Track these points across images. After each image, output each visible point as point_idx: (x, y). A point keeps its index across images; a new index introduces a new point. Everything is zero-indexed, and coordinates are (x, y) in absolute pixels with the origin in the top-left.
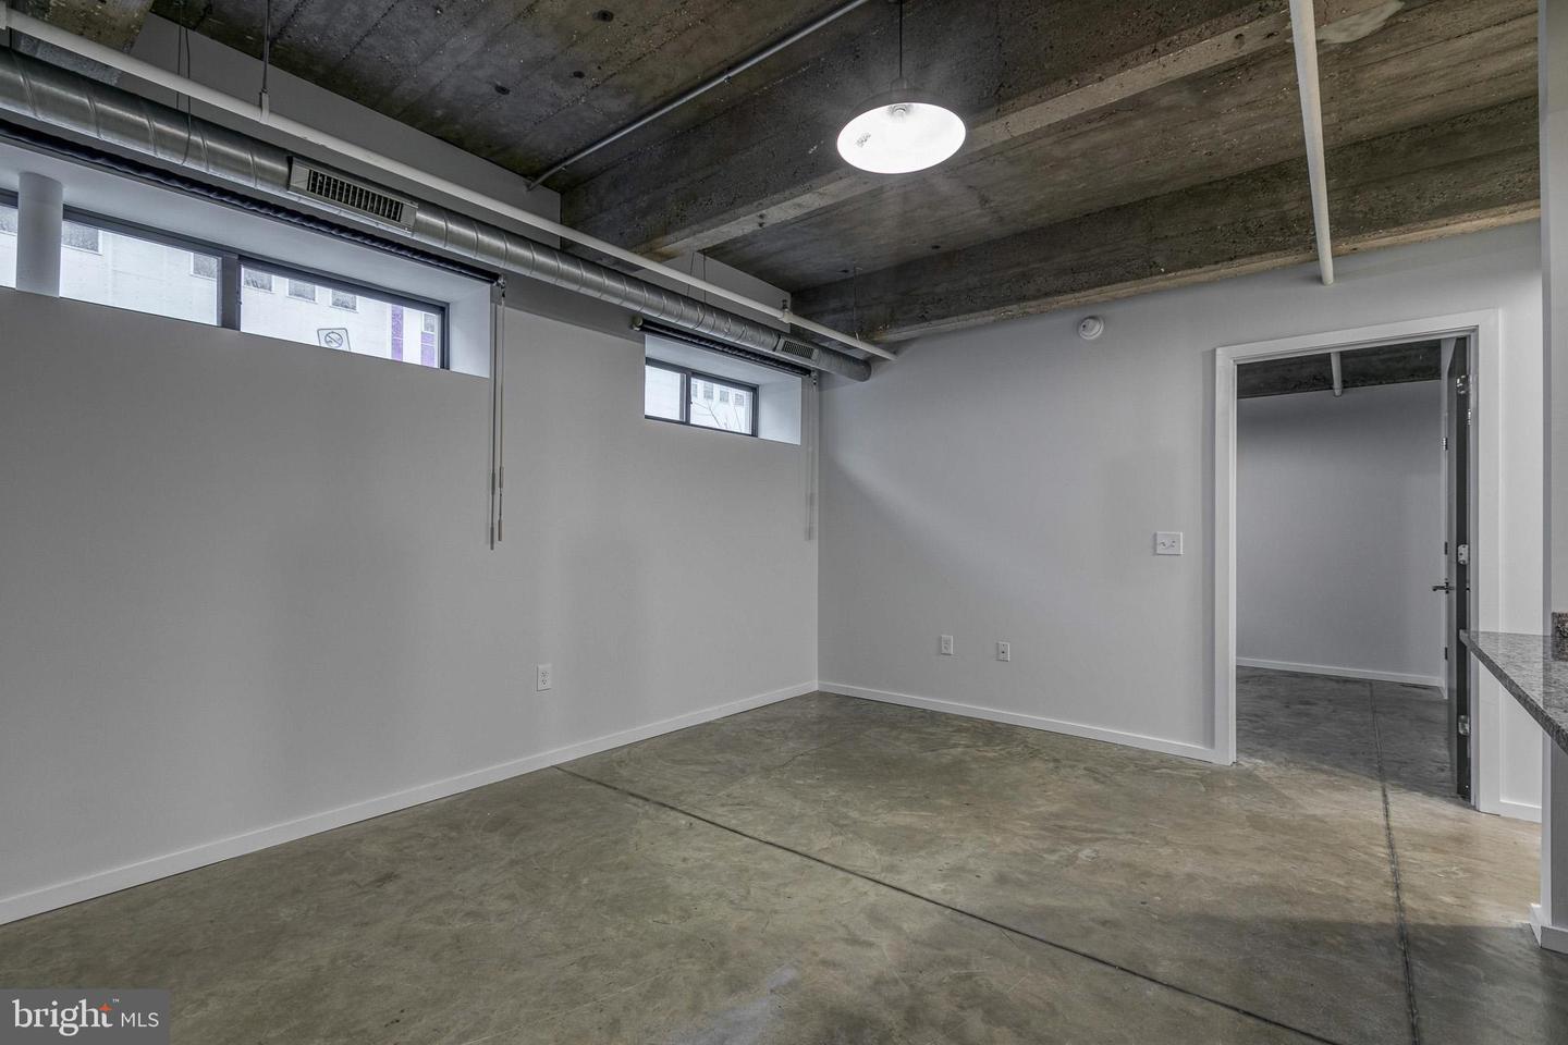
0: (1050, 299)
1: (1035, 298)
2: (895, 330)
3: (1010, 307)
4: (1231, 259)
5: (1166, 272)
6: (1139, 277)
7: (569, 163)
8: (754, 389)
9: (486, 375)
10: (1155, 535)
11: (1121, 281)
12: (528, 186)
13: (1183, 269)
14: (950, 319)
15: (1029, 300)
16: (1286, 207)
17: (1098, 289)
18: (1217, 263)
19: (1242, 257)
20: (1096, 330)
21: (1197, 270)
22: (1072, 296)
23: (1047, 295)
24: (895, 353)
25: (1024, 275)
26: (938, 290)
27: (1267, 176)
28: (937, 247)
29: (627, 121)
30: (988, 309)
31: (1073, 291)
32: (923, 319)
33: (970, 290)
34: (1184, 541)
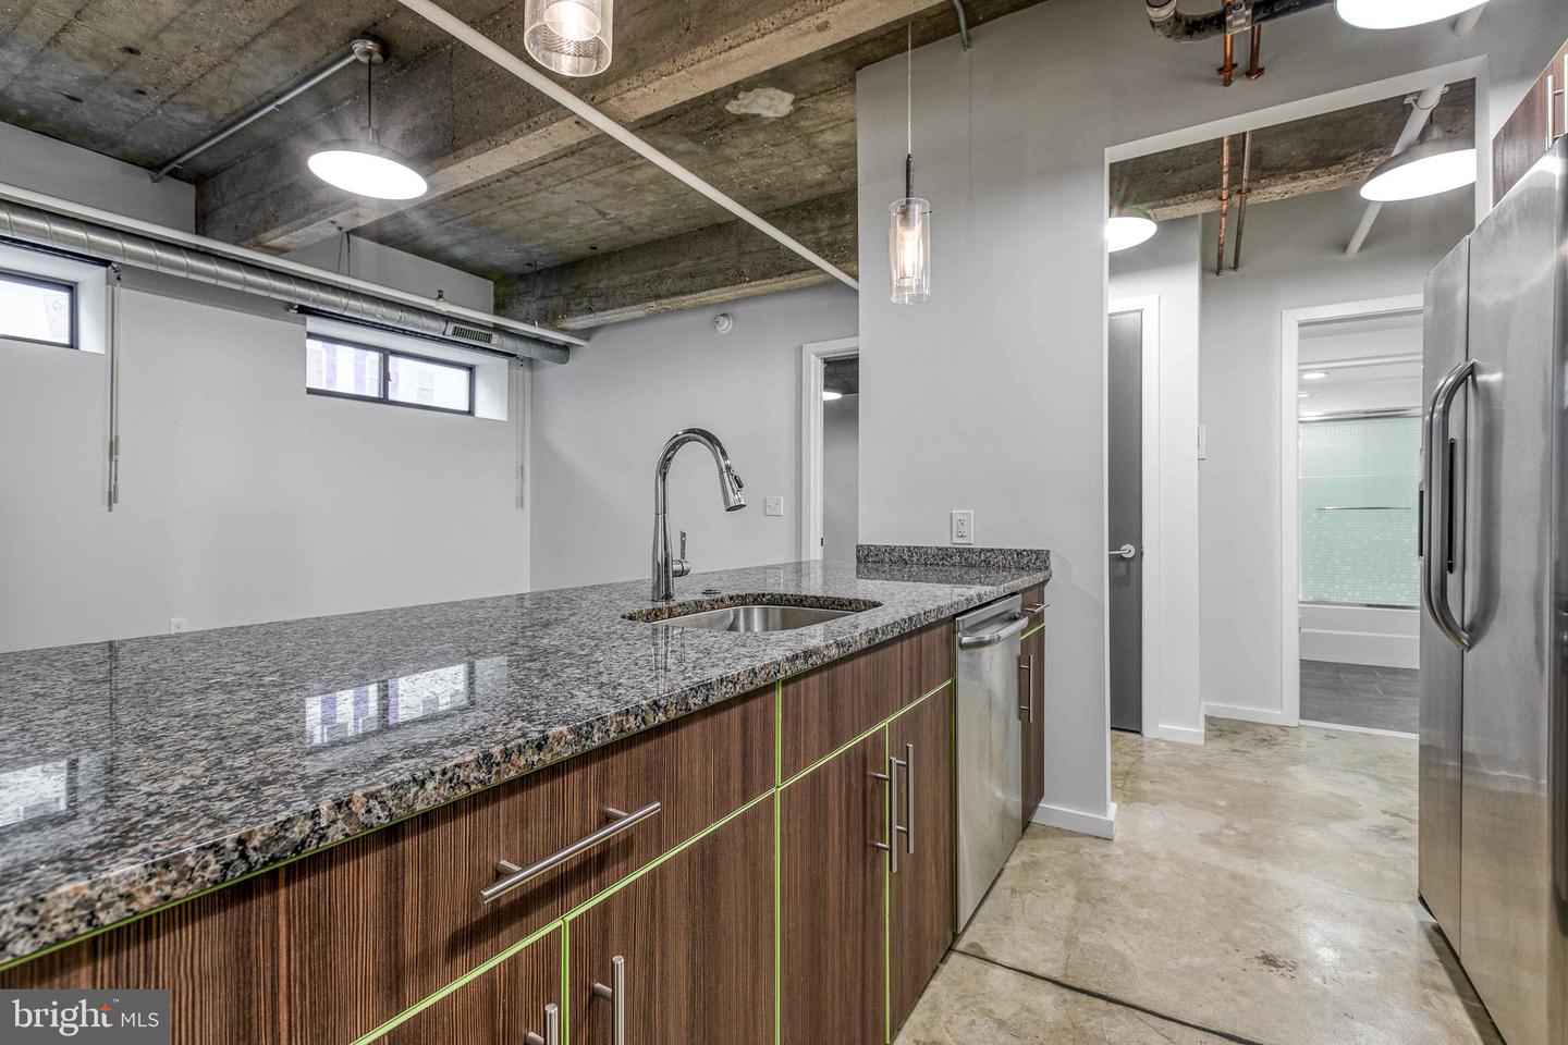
0: (676, 299)
1: (667, 297)
2: (569, 319)
3: (650, 304)
4: (789, 273)
5: (750, 281)
6: (734, 284)
7: (181, 160)
8: (471, 369)
9: (102, 351)
10: (765, 500)
11: (722, 286)
12: (152, 178)
13: (760, 279)
14: (609, 312)
15: (662, 298)
16: (822, 234)
17: (707, 292)
18: (780, 275)
19: (796, 272)
20: (726, 326)
21: (769, 281)
22: (690, 297)
23: (674, 294)
24: (587, 339)
25: (659, 276)
26: (601, 285)
27: (810, 208)
28: (595, 248)
29: (215, 131)
30: (635, 304)
31: (692, 292)
32: (590, 310)
33: (622, 287)
34: (784, 506)
